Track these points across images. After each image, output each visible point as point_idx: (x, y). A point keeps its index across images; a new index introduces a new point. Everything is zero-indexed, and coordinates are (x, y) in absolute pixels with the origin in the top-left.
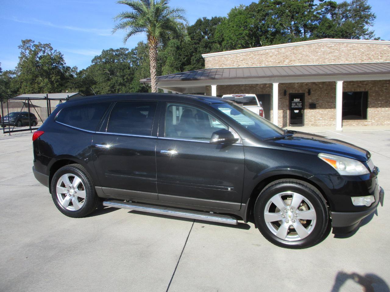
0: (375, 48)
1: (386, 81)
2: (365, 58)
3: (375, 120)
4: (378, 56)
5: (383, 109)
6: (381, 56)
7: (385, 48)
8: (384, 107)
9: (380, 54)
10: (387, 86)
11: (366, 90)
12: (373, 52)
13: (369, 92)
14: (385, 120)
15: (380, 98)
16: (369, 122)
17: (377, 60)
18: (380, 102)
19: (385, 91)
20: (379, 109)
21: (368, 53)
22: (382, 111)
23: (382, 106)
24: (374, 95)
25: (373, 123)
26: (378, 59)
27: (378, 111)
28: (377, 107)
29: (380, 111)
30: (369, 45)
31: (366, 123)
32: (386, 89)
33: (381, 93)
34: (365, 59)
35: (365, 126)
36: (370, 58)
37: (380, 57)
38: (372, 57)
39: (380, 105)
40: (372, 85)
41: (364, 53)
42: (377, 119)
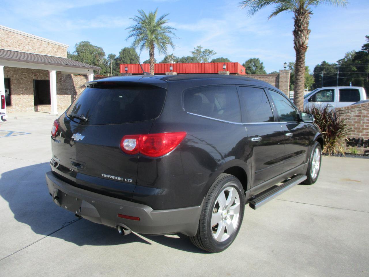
0: (12, 37)
1: (24, 69)
2: (5, 44)
3: (18, 107)
4: (15, 45)
5: (24, 96)
6: (18, 45)
7: (21, 38)
8: (25, 95)
9: (17, 43)
10: (25, 75)
11: (9, 77)
12: (11, 39)
13: (11, 79)
14: (27, 106)
15: (21, 86)
16: (14, 108)
17: (16, 49)
18: (21, 90)
19: (24, 79)
20: (21, 96)
21: (7, 40)
22: (23, 98)
23: (23, 94)
24: (16, 82)
25: (17, 109)
26: (16, 47)
27: (21, 98)
28: (19, 95)
29: (22, 98)
30: (7, 32)
31: (11, 110)
32: (25, 77)
33: (22, 81)
34: (5, 46)
35: (10, 112)
36: (9, 45)
37: (18, 47)
38: (11, 45)
39: (21, 92)
40: (13, 73)
41: (3, 39)
42: (20, 105)
